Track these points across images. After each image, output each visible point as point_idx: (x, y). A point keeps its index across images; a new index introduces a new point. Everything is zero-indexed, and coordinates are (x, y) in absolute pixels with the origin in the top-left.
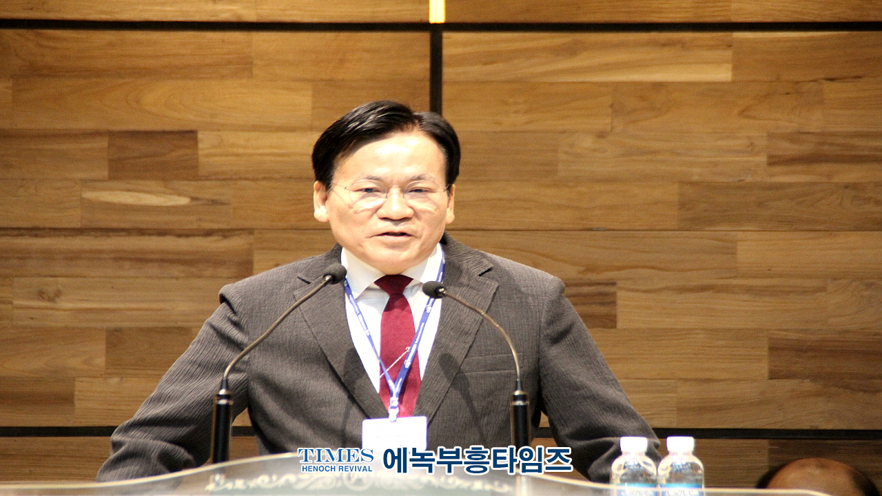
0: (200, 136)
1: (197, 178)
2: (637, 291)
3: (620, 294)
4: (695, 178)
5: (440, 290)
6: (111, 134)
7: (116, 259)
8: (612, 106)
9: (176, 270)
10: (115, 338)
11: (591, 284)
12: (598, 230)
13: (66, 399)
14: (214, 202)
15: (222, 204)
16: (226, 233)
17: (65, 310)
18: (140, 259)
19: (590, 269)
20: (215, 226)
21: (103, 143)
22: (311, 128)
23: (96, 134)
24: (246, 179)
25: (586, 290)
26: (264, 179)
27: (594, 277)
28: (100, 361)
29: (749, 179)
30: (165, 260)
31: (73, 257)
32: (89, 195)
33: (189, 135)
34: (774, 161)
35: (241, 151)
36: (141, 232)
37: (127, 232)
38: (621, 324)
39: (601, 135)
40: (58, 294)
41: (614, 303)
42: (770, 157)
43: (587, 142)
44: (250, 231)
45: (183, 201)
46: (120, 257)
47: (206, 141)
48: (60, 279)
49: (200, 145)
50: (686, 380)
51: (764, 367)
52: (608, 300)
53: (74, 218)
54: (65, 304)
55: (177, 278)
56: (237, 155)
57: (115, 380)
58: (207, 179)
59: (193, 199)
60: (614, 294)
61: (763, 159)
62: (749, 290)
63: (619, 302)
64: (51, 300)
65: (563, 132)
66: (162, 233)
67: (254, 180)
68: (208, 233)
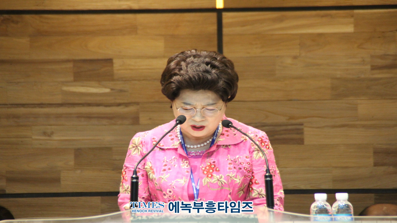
0: (114, 61)
1: (113, 80)
2: (313, 127)
3: (305, 129)
4: (338, 76)
5: (230, 124)
6: (75, 61)
7: (78, 117)
8: (299, 44)
9: (105, 122)
10: (78, 153)
11: (292, 125)
12: (294, 100)
13: (57, 180)
14: (121, 91)
15: (125, 91)
16: (127, 105)
17: (56, 140)
18: (89, 117)
19: (291, 118)
20: (122, 101)
21: (70, 65)
22: (164, 57)
23: (68, 61)
24: (135, 80)
25: (290, 127)
26: (144, 80)
27: (293, 121)
28: (72, 163)
29: (363, 76)
30: (100, 117)
31: (59, 116)
32: (65, 88)
33: (109, 61)
34: (374, 68)
35: (132, 67)
36: (89, 105)
37: (83, 105)
38: (306, 142)
39: (295, 58)
40: (52, 133)
41: (302, 133)
42: (372, 66)
43: (289, 61)
44: (138, 103)
45: (107, 90)
46: (80, 116)
47: (117, 63)
48: (53, 127)
49: (115, 65)
50: (336, 167)
51: (371, 161)
52: (300, 132)
53: (58, 99)
54: (55, 137)
55: (105, 125)
56: (131, 69)
57: (78, 172)
58: (118, 80)
59: (112, 89)
60: (302, 129)
61: (368, 67)
62: (364, 126)
63: (305, 133)
64: (49, 136)
65: (278, 57)
66: (98, 105)
67: (139, 80)
68: (119, 105)
